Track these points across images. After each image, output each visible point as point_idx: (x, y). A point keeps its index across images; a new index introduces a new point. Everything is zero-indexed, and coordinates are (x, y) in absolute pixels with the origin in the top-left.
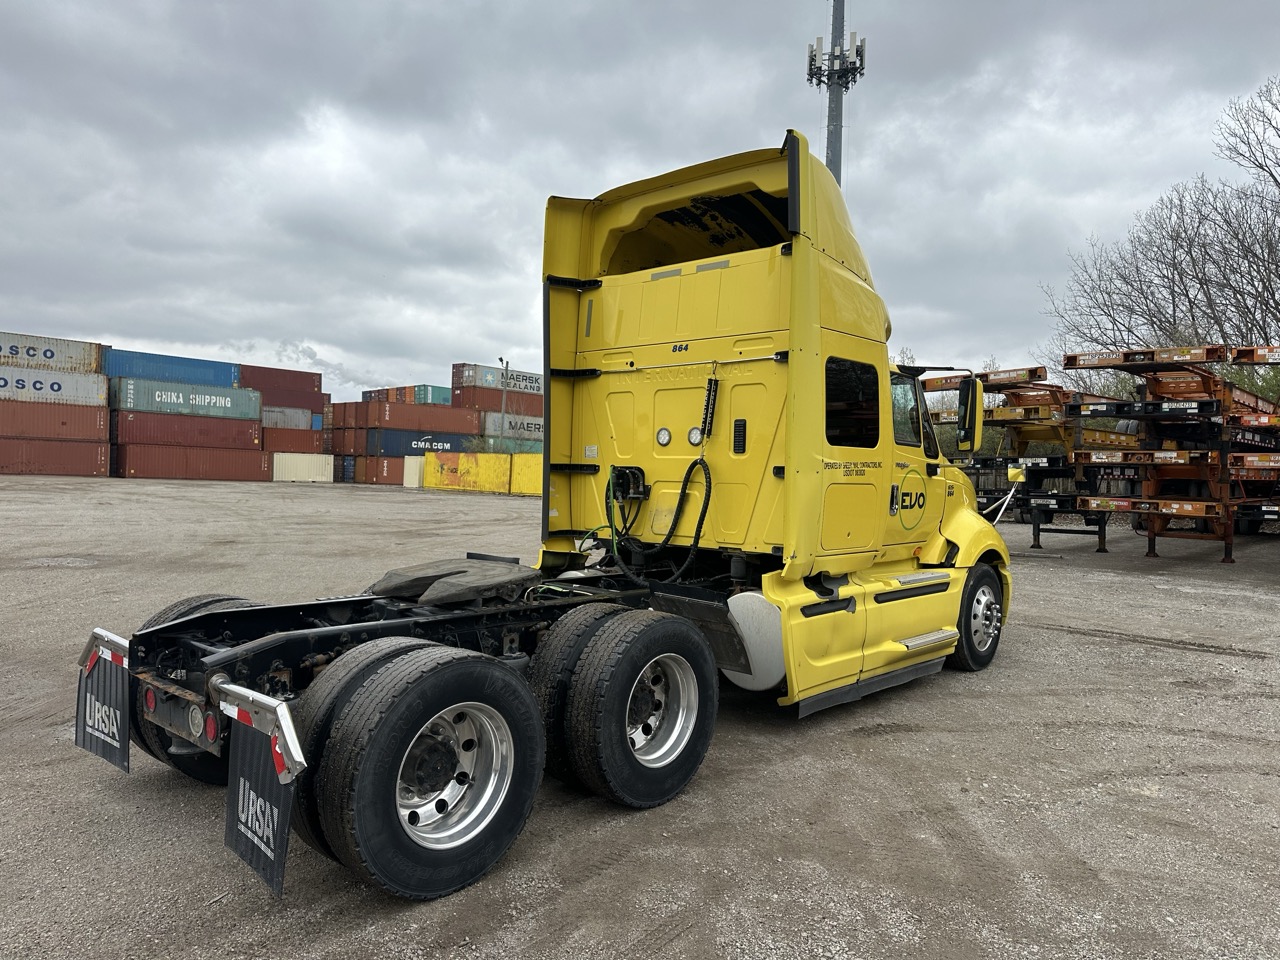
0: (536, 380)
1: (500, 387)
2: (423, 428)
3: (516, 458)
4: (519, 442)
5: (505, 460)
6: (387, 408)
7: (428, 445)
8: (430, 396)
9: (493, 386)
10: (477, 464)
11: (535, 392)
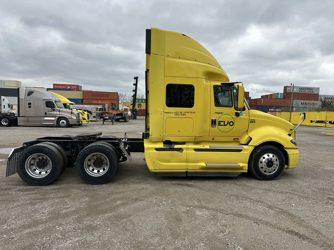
0: (312, 89)
1: (299, 92)
2: (272, 105)
3: (292, 113)
4: (298, 108)
5: (289, 114)
6: (262, 100)
7: (274, 110)
8: (279, 96)
9: (296, 92)
10: (281, 115)
11: (311, 93)
